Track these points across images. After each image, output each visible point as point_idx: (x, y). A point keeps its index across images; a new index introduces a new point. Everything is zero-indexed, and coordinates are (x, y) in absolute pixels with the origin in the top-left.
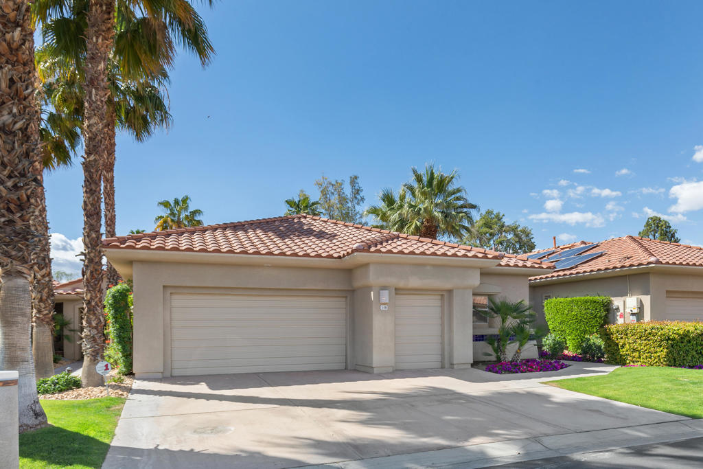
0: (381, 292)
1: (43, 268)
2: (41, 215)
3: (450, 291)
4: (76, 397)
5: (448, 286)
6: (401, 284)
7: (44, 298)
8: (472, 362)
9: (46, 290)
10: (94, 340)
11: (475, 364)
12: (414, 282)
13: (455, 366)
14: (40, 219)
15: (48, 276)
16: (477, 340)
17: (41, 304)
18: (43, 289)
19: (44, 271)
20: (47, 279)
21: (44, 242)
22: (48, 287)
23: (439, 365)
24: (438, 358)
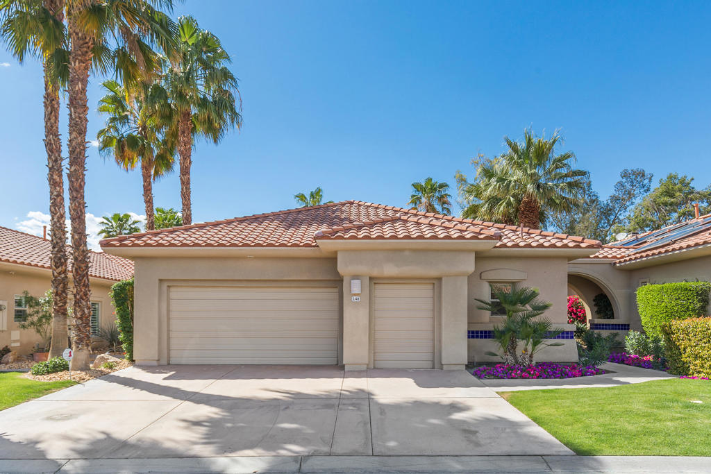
0: (352, 281)
1: (59, 267)
2: (59, 221)
3: (439, 279)
4: (50, 379)
5: (433, 272)
6: (375, 272)
7: (60, 292)
8: (467, 363)
9: (61, 285)
10: (79, 330)
11: (470, 366)
12: (390, 270)
13: (445, 367)
14: (58, 224)
15: (64, 273)
16: (473, 337)
17: (58, 297)
18: (59, 284)
19: (60, 269)
20: (63, 276)
21: (61, 244)
22: (64, 283)
23: (429, 364)
24: (429, 357)
